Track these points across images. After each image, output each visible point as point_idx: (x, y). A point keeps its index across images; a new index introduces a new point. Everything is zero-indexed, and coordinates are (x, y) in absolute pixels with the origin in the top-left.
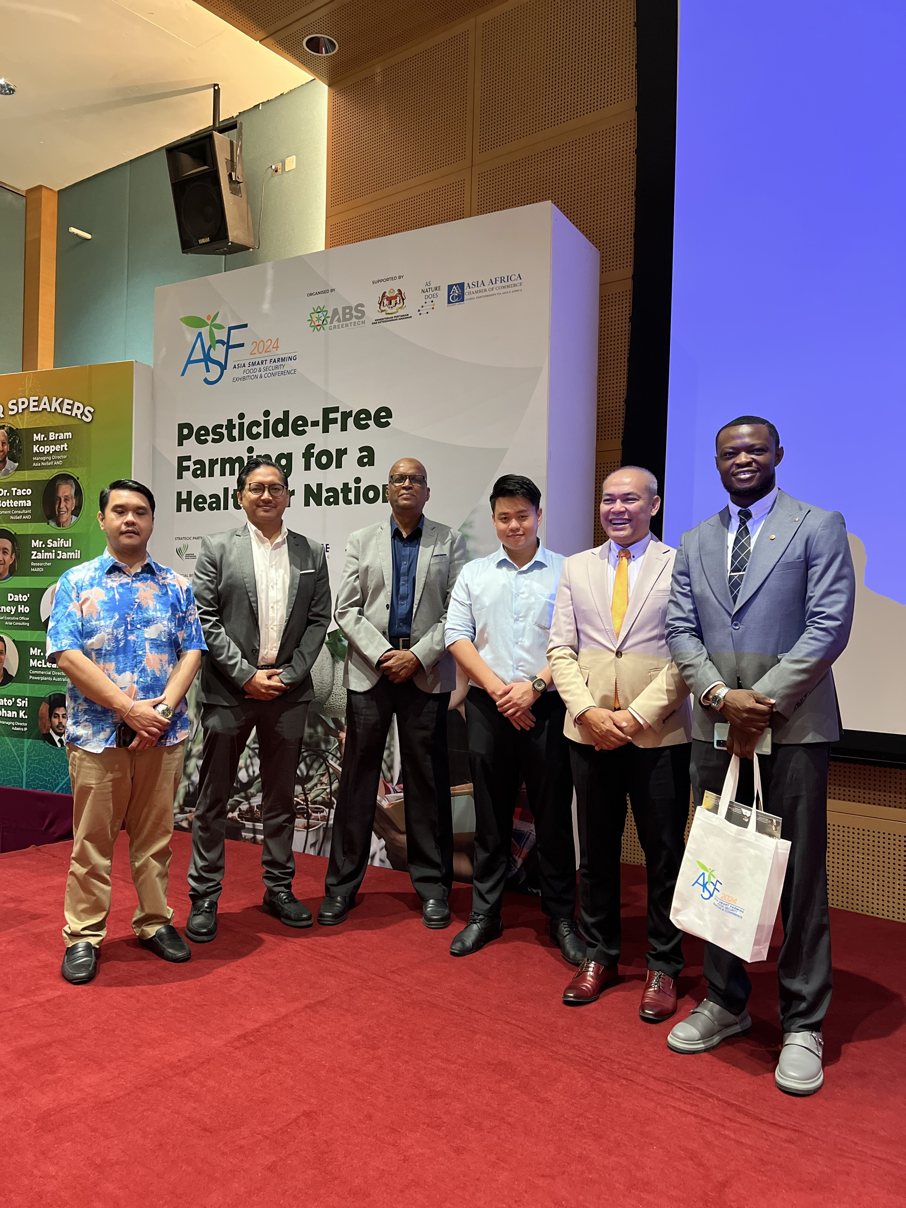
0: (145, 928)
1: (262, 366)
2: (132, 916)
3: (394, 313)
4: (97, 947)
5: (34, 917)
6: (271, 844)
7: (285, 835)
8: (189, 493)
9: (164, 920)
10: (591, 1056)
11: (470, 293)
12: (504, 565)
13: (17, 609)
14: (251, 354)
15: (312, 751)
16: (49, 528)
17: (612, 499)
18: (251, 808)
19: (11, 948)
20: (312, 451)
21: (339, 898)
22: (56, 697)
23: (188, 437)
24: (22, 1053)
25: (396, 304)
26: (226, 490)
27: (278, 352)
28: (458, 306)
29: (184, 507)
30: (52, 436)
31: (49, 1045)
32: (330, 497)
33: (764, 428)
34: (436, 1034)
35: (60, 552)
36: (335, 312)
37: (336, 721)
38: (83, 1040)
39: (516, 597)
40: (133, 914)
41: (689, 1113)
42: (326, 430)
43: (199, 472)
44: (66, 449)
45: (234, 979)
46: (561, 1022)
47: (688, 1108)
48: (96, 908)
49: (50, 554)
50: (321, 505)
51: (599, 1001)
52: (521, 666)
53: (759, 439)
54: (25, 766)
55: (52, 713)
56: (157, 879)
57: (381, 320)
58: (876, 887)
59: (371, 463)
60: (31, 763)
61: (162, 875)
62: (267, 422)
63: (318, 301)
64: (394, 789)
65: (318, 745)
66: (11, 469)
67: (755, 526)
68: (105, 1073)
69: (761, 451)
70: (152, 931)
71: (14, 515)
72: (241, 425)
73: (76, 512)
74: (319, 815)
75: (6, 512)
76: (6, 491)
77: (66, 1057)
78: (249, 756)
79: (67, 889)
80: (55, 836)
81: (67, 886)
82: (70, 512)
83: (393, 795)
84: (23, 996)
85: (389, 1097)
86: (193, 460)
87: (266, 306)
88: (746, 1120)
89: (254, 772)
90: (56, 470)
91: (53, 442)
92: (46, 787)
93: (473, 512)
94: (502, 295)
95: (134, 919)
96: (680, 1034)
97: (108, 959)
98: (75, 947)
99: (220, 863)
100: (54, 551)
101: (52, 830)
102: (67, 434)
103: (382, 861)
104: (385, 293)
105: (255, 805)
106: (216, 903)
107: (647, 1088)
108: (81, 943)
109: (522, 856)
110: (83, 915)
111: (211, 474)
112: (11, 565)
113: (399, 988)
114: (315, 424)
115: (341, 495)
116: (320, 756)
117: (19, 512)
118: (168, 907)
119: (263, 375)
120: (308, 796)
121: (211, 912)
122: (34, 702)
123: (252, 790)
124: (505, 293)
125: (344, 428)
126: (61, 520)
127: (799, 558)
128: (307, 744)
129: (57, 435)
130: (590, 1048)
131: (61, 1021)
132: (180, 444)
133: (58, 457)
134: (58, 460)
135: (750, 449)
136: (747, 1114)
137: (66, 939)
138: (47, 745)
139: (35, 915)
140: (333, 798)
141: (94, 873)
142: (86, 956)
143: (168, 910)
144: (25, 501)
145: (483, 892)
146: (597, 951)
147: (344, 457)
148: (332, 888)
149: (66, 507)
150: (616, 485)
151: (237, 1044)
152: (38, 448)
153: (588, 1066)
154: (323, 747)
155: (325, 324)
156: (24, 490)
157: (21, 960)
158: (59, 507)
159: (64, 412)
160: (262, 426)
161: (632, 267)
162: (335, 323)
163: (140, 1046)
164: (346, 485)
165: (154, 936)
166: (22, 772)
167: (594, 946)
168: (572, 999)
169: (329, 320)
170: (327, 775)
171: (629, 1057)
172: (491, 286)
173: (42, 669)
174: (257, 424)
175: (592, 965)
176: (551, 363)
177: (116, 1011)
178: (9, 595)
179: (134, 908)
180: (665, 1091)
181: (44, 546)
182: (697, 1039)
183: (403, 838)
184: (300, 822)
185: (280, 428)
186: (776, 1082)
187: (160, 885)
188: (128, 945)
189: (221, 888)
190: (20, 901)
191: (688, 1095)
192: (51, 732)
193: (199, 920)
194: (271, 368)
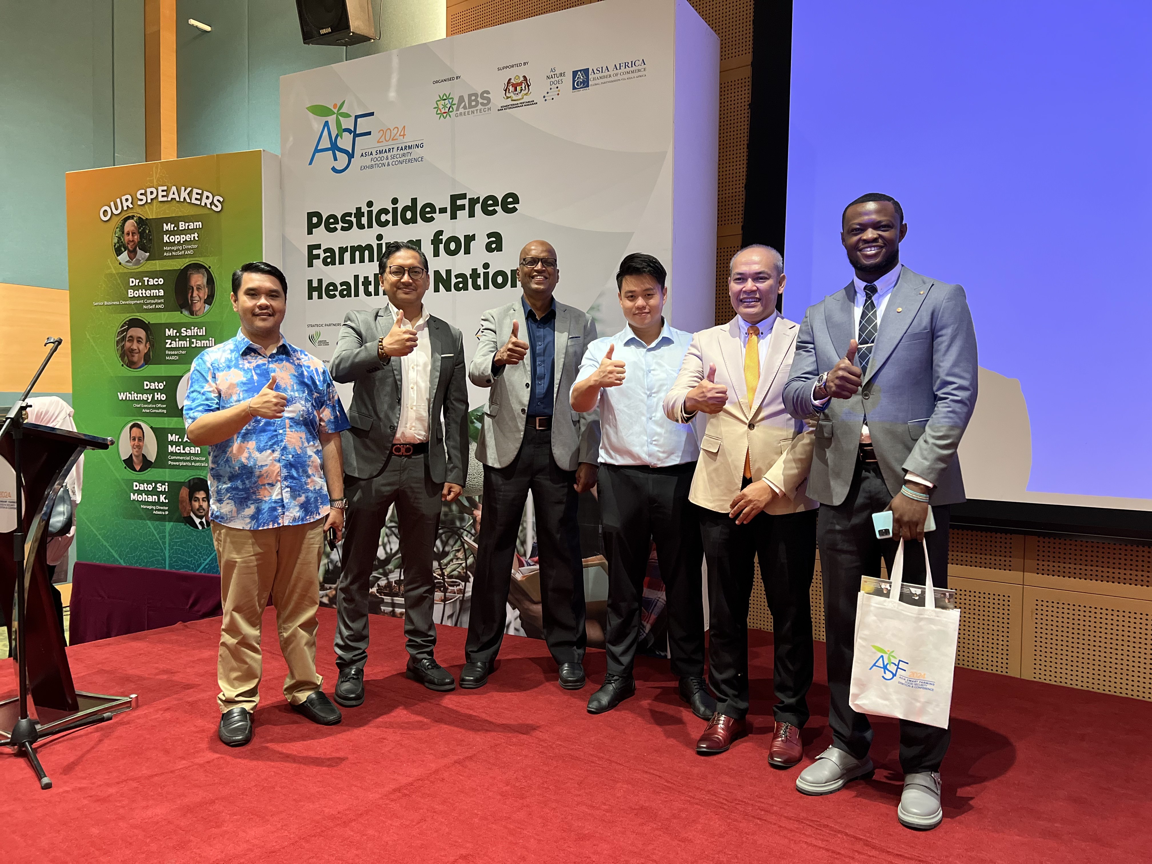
0: (297, 695)
1: (389, 154)
2: (283, 684)
3: (520, 99)
4: (252, 712)
5: (188, 687)
6: (413, 614)
7: (426, 604)
8: (320, 281)
9: (314, 687)
10: (726, 800)
11: (594, 79)
12: (633, 344)
13: (153, 397)
14: (378, 142)
15: (448, 528)
16: (183, 316)
17: (742, 278)
18: (389, 583)
19: (168, 715)
20: (441, 237)
21: (479, 664)
22: (196, 481)
23: (318, 225)
24: (187, 810)
25: (521, 90)
26: (356, 277)
27: (405, 140)
28: (582, 92)
29: (315, 294)
30: (182, 226)
31: (213, 802)
32: (460, 282)
33: (890, 204)
34: (580, 783)
35: (194, 340)
36: (461, 99)
37: (470, 499)
38: (245, 797)
39: (647, 374)
40: (283, 683)
41: (820, 848)
42: (454, 217)
43: (329, 260)
44: (197, 239)
45: (385, 739)
46: (696, 770)
47: (820, 843)
48: (248, 675)
49: (185, 342)
50: (451, 291)
51: (729, 751)
52: (655, 441)
53: (885, 216)
54: (167, 548)
55: (192, 497)
56: (306, 648)
57: (507, 107)
58: (981, 644)
59: (499, 248)
60: (173, 546)
61: (310, 644)
62: (395, 210)
63: (445, 88)
64: (527, 562)
65: (453, 522)
66: (143, 259)
67: (880, 300)
68: (269, 826)
69: (887, 227)
70: (303, 696)
71: (147, 304)
72: (370, 213)
73: (209, 300)
74: (455, 588)
75: (138, 302)
76: (138, 281)
77: (229, 812)
78: (387, 535)
79: (219, 659)
80: (200, 613)
81: (219, 657)
82: (202, 301)
83: (526, 567)
84: (183, 758)
85: (539, 840)
86: (323, 248)
87: (392, 95)
88: (873, 853)
89: (391, 550)
90: (187, 260)
91: (183, 232)
92: (188, 567)
93: (601, 295)
94: (627, 80)
95: (285, 686)
96: (809, 778)
97: (262, 724)
98: (230, 713)
99: (364, 633)
100: (188, 339)
101: (196, 608)
102: (198, 224)
103: (516, 630)
104: (510, 79)
105: (393, 580)
106: (362, 670)
107: (780, 826)
108: (236, 709)
109: (650, 621)
110: (236, 683)
111: (341, 262)
112: (146, 354)
113: (541, 743)
114: (443, 210)
115: (470, 281)
116: (455, 533)
117: (152, 301)
118: (317, 675)
119: (390, 163)
120: (444, 571)
121: (358, 678)
122: (174, 487)
123: (390, 567)
124: (630, 78)
125: (472, 214)
126: (194, 309)
127: (925, 328)
128: (444, 522)
129: (187, 224)
130: (724, 793)
131: (223, 781)
132: (310, 232)
133: (189, 247)
134: (188, 249)
135: (876, 226)
136: (874, 848)
137: (221, 705)
138: (188, 528)
139: (188, 685)
140: (468, 572)
141: (244, 642)
142: (241, 721)
143: (318, 677)
144: (157, 291)
145: (617, 655)
146: (728, 705)
147: (472, 243)
148: (473, 655)
149: (198, 296)
150: (746, 264)
151: (392, 797)
152: (169, 238)
153: (724, 808)
154: (458, 524)
155: (451, 112)
156: (156, 280)
157: (178, 726)
158: (192, 296)
159: (194, 201)
160: (390, 215)
161: (751, 54)
162: (461, 110)
163: (300, 801)
164: (474, 270)
165: (306, 701)
166: (164, 554)
167: (724, 701)
168: (705, 750)
169: (455, 107)
170: (462, 550)
171: (761, 800)
172: (616, 71)
173: (180, 454)
174: (385, 211)
175: (722, 718)
176: (675, 148)
177: (274, 770)
178: (145, 383)
179: (284, 677)
180: (797, 828)
181: (178, 334)
182: (824, 781)
183: (538, 608)
184: (438, 595)
185: (409, 215)
186: (899, 819)
187: (309, 654)
188: (280, 711)
189: (366, 656)
190: (172, 673)
191: (819, 832)
192: (192, 515)
193: (347, 686)
194: (398, 156)
